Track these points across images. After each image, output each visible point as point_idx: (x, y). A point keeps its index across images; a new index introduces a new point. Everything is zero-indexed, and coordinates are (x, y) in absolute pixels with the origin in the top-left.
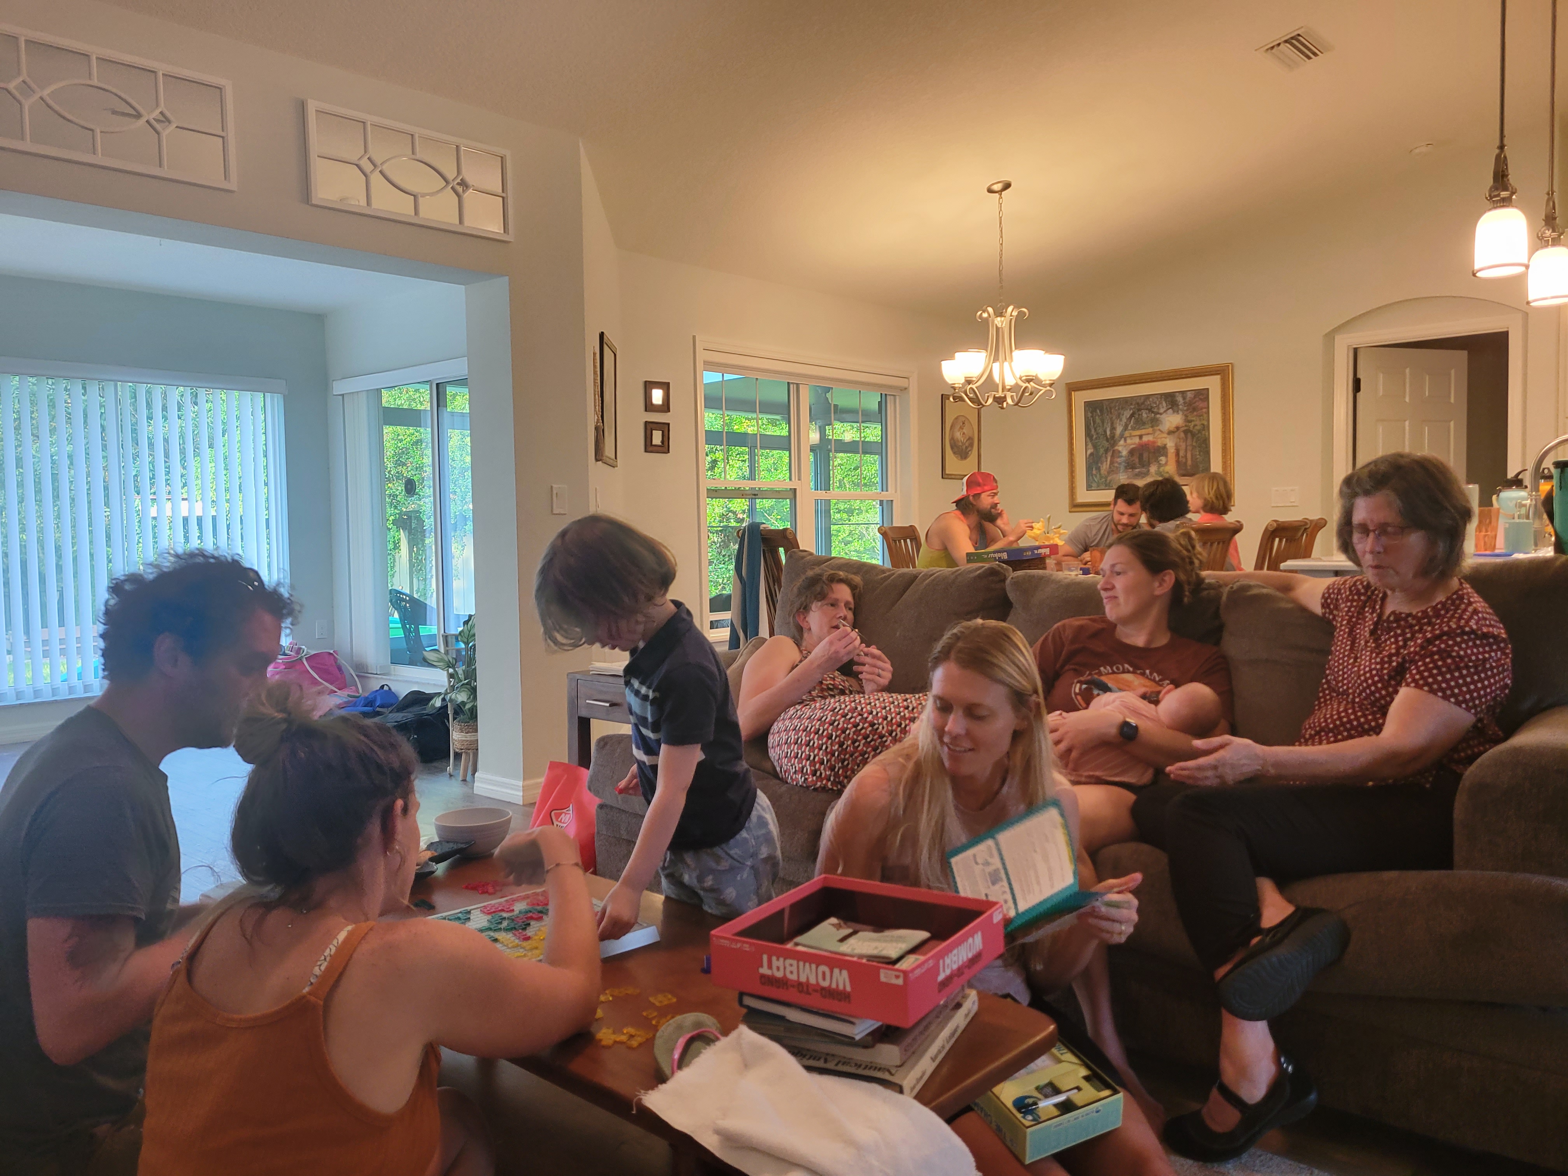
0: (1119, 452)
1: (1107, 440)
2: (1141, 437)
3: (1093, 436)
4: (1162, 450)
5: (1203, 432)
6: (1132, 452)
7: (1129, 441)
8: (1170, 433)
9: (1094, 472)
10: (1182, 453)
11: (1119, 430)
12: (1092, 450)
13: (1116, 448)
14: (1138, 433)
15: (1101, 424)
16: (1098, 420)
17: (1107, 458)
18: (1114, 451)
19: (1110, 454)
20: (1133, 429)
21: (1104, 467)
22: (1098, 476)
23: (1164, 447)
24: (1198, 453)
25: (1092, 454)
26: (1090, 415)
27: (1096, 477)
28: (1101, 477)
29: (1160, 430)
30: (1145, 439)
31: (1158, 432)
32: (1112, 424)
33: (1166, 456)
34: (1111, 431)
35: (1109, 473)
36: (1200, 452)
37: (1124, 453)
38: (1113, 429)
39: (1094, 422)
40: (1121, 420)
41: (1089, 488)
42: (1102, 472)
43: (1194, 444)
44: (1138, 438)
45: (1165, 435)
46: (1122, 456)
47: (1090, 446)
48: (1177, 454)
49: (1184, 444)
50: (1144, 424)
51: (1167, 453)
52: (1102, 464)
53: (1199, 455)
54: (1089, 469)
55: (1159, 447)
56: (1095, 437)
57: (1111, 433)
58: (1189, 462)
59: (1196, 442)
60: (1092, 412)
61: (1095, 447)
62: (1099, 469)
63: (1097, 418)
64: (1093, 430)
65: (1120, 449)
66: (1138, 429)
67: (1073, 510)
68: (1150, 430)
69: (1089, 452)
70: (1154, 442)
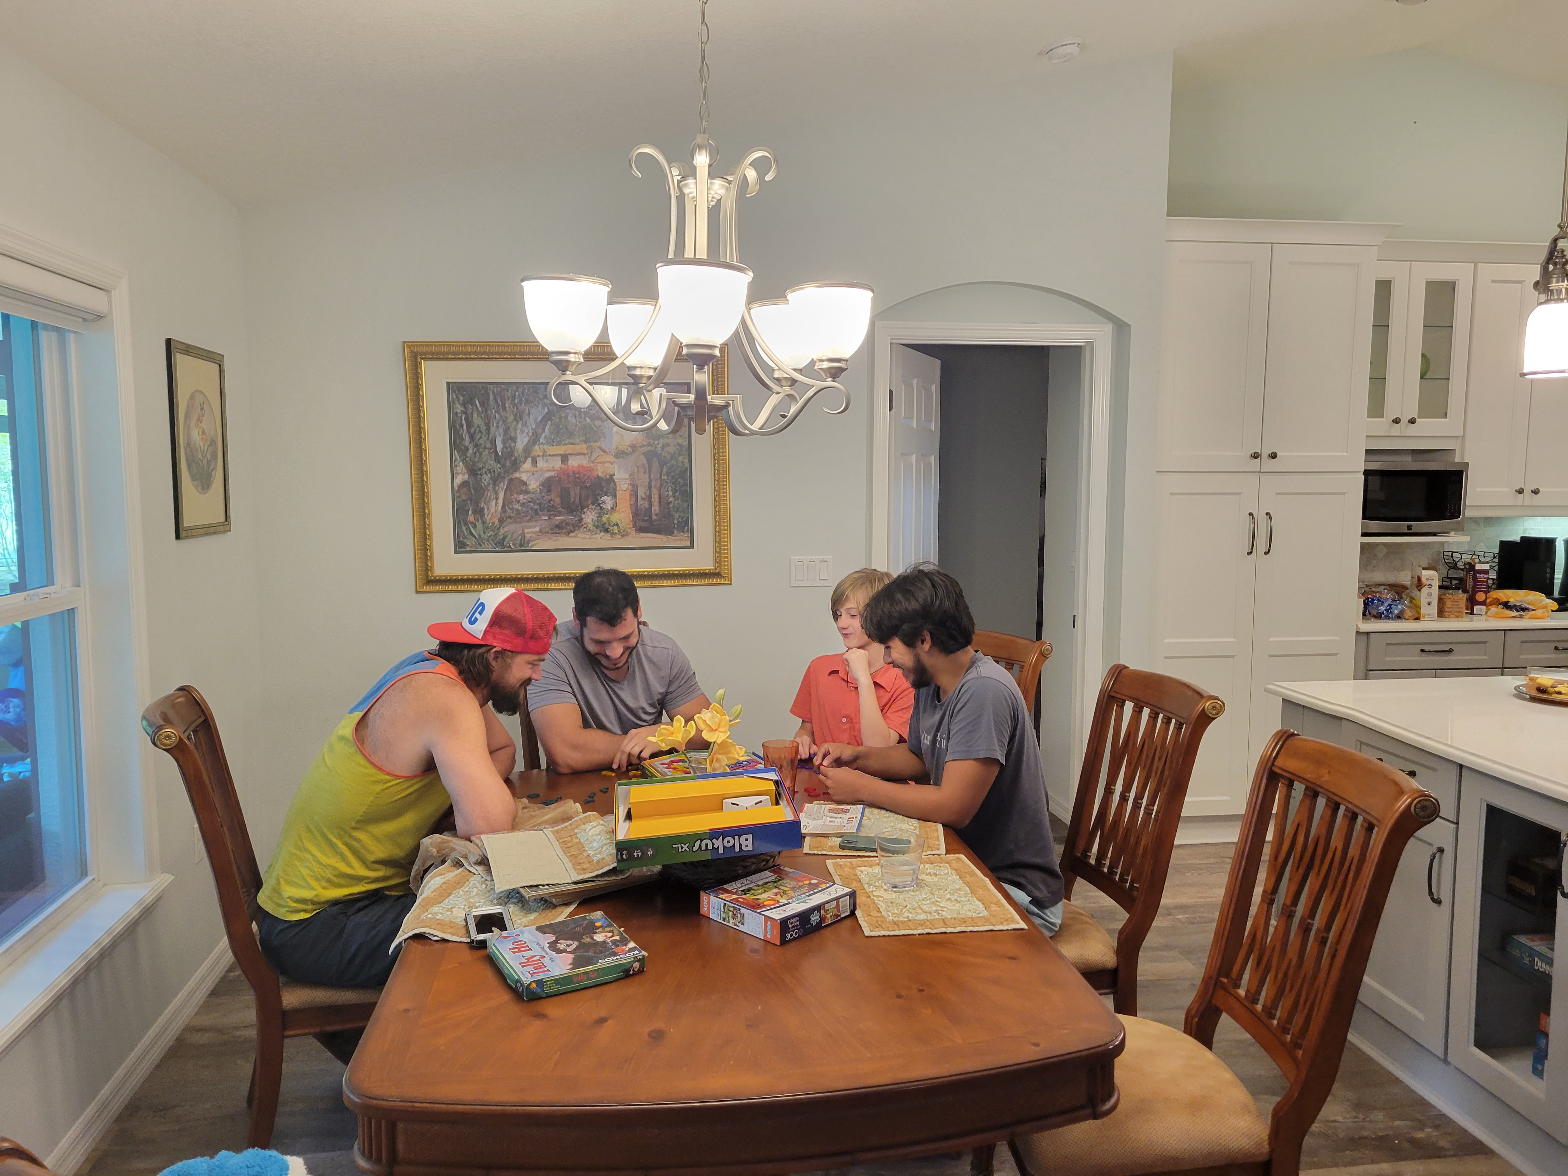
0: (525, 484)
1: (497, 459)
2: (565, 458)
3: (468, 449)
4: (605, 485)
5: (681, 458)
6: (548, 485)
7: (541, 464)
8: (620, 454)
9: (471, 518)
10: (641, 492)
11: (521, 442)
12: (466, 477)
13: (517, 475)
14: (561, 450)
15: (483, 428)
16: (477, 421)
17: (497, 493)
18: (511, 480)
19: (503, 485)
20: (550, 442)
21: (493, 510)
22: (479, 525)
23: (611, 479)
24: (670, 493)
25: (465, 484)
26: (459, 408)
27: (475, 527)
28: (486, 528)
29: (600, 448)
30: (573, 462)
31: (598, 452)
32: (507, 430)
33: (614, 496)
34: (504, 442)
35: (501, 521)
36: (675, 491)
37: (533, 485)
38: (510, 439)
39: (469, 424)
40: (525, 425)
41: (460, 546)
42: (487, 518)
43: (665, 477)
44: (559, 458)
45: (612, 459)
46: (527, 492)
47: (461, 468)
48: (634, 493)
49: (647, 475)
50: (571, 434)
51: (615, 490)
52: (487, 503)
53: (674, 496)
54: (459, 512)
55: (599, 477)
56: (470, 451)
57: (504, 446)
58: (656, 508)
59: (668, 474)
60: (464, 405)
61: (473, 471)
62: (479, 512)
63: (475, 415)
64: (467, 439)
65: (524, 477)
66: (559, 443)
67: (424, 588)
68: (582, 448)
69: (459, 480)
70: (590, 470)
